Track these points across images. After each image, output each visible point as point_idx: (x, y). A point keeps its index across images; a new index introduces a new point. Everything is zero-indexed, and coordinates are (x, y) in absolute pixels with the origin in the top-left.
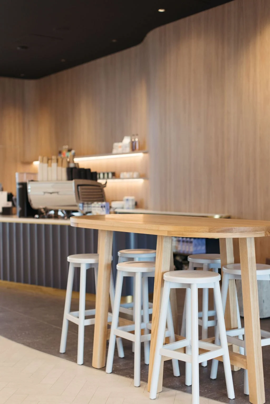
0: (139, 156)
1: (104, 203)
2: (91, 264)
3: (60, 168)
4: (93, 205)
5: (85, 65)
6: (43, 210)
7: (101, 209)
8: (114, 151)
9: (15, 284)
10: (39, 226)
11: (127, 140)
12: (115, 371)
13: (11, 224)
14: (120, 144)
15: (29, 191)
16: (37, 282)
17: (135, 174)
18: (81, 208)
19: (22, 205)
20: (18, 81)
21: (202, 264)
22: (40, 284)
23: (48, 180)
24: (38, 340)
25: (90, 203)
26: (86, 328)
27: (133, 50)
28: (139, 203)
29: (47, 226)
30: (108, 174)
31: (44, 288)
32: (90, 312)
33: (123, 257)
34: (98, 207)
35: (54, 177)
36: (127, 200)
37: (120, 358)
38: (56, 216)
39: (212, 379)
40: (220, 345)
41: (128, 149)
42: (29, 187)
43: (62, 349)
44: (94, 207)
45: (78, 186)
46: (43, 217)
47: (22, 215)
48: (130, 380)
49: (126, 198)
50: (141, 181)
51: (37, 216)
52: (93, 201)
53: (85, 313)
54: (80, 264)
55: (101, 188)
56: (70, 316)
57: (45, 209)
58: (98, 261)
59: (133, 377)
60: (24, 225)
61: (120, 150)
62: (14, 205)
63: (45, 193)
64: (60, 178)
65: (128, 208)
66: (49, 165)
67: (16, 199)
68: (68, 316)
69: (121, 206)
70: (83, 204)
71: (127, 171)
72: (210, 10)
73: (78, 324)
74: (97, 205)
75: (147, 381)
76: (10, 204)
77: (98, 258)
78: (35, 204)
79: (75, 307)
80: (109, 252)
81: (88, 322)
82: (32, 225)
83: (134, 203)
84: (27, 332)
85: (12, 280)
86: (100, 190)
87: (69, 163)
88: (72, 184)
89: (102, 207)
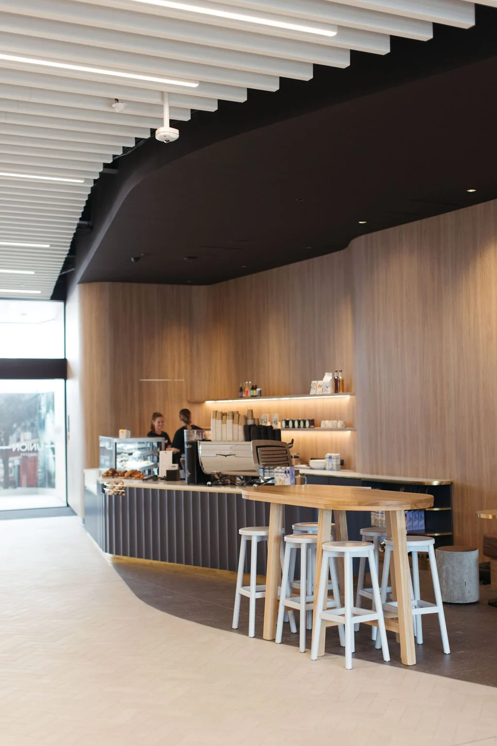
0: (344, 399)
1: (288, 468)
2: (262, 537)
3: (236, 426)
4: (275, 470)
5: (275, 270)
6: (217, 477)
7: (284, 474)
8: (312, 392)
9: (183, 566)
10: (212, 494)
11: (328, 378)
12: (284, 642)
13: (178, 492)
14: (320, 382)
15: (200, 452)
16: (210, 565)
17: (340, 424)
18: (261, 474)
19: (191, 469)
20: (183, 288)
21: (373, 537)
22: (214, 566)
23: (222, 440)
24: (210, 619)
25: (271, 467)
26: (257, 600)
27: (335, 255)
28: (345, 462)
29: (221, 495)
30: (304, 422)
31: (218, 571)
32: (261, 587)
33: (297, 530)
34: (281, 473)
35: (230, 437)
36: (330, 458)
37: (293, 633)
38: (233, 484)
39: (377, 649)
40: (375, 610)
41: (330, 390)
42: (200, 448)
43: (235, 625)
44: (276, 472)
45: (257, 447)
46: (217, 485)
47: (191, 482)
48: (296, 648)
49: (329, 455)
50: (348, 434)
51: (209, 483)
52: (275, 466)
53: (256, 588)
54: (251, 536)
55: (286, 448)
56: (243, 590)
57: (218, 474)
58: (268, 533)
59: (298, 645)
60: (194, 493)
61: (319, 391)
62: (180, 467)
63: (217, 455)
64: (236, 438)
65: (331, 470)
66: (224, 422)
67: (184, 461)
68: (240, 590)
69: (322, 466)
70: (264, 469)
71: (330, 418)
72: (425, 220)
73: (249, 597)
74: (280, 471)
75: (310, 648)
76: (176, 467)
77: (268, 530)
78: (207, 469)
79: (246, 583)
80: (279, 524)
81: (259, 595)
82: (203, 494)
83: (339, 463)
84: (199, 613)
85: (179, 561)
86: (285, 452)
87: (246, 419)
88: (250, 445)
89: (285, 472)
